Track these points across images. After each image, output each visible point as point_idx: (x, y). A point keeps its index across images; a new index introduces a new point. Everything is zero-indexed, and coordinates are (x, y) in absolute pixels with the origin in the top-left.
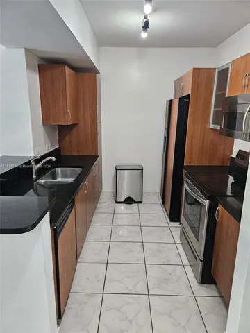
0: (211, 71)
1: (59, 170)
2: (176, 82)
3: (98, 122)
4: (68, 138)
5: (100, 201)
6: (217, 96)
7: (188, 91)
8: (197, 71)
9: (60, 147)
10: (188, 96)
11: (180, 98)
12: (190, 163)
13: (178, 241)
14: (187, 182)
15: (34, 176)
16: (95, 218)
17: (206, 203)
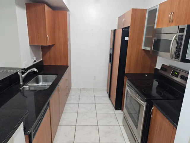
0: (144, 11)
1: (40, 77)
2: (119, 18)
3: (68, 43)
4: (48, 54)
5: (70, 95)
6: (147, 28)
7: (128, 24)
8: (134, 11)
9: (42, 60)
10: (128, 28)
11: (123, 29)
12: (129, 72)
13: (121, 124)
14: (128, 86)
15: (21, 83)
16: (66, 107)
17: (144, 104)
